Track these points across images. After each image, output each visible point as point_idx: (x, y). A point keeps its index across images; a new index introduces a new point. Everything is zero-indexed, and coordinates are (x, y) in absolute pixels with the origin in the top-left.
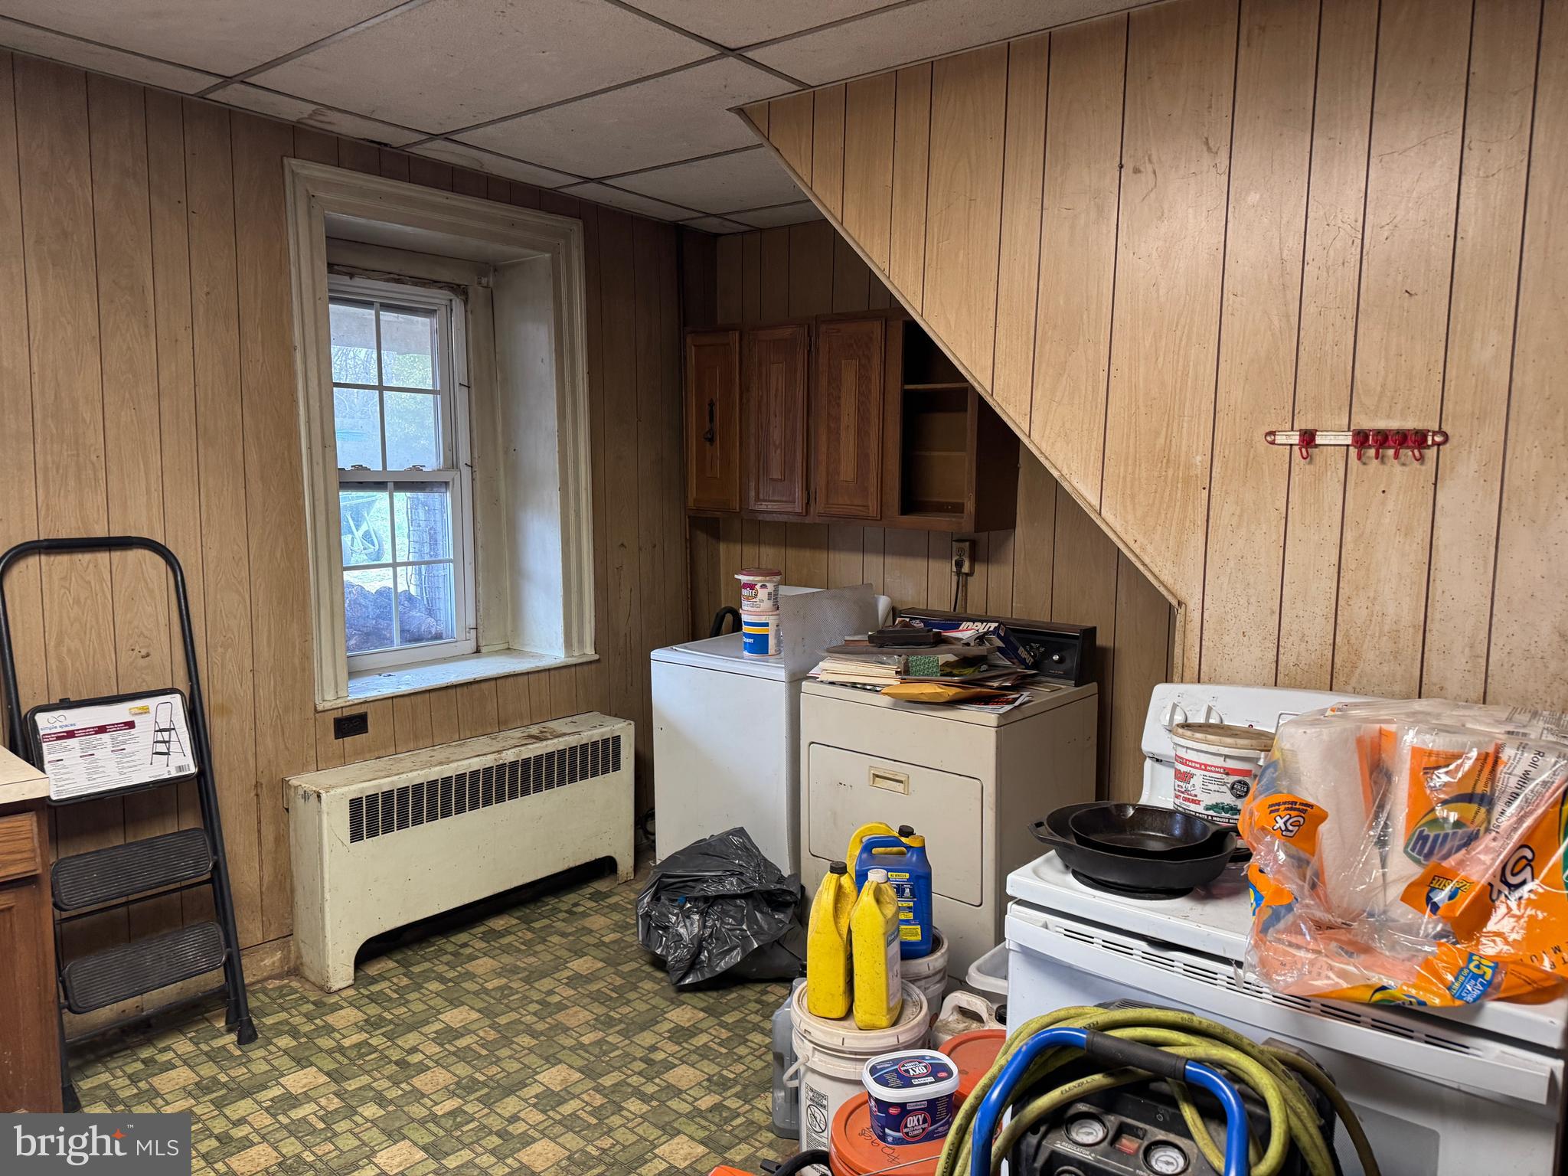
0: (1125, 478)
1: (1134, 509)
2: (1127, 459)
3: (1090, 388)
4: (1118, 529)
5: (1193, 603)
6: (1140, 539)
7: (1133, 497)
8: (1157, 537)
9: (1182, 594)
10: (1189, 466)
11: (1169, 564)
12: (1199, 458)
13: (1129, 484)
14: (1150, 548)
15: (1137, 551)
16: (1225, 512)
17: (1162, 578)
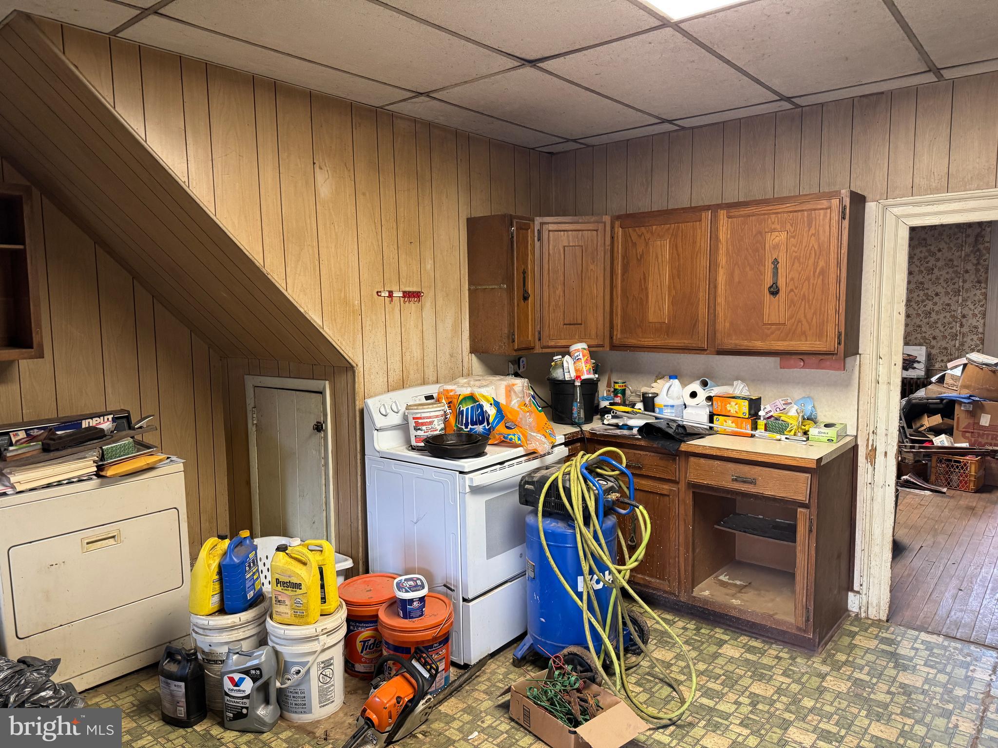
0: (331, 311)
1: (336, 325)
2: (331, 303)
3: (312, 268)
4: (331, 335)
5: (360, 364)
6: (340, 339)
7: (335, 320)
8: (346, 337)
9: (356, 361)
10: (354, 306)
11: (351, 349)
12: (356, 302)
13: (333, 314)
14: (344, 343)
15: (339, 344)
16: (367, 324)
17: (349, 355)
